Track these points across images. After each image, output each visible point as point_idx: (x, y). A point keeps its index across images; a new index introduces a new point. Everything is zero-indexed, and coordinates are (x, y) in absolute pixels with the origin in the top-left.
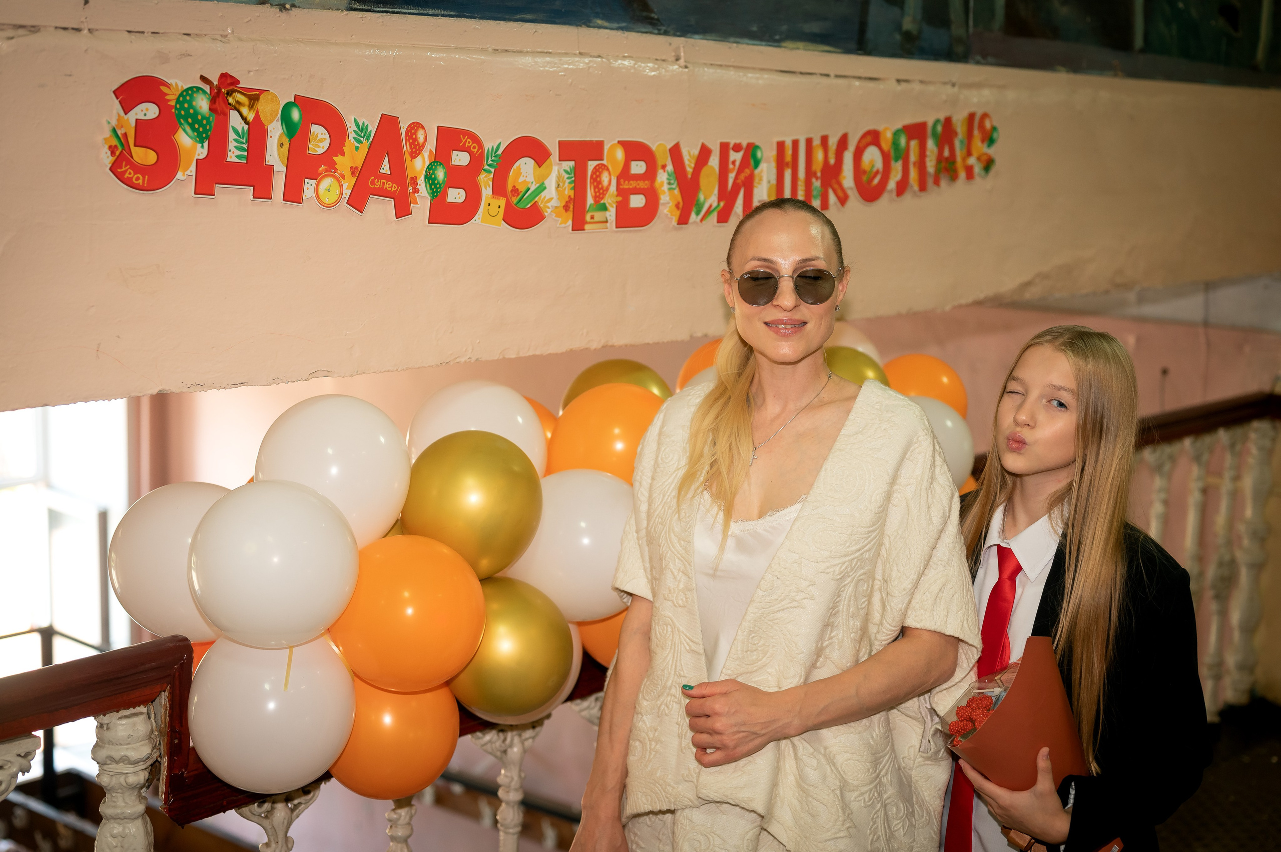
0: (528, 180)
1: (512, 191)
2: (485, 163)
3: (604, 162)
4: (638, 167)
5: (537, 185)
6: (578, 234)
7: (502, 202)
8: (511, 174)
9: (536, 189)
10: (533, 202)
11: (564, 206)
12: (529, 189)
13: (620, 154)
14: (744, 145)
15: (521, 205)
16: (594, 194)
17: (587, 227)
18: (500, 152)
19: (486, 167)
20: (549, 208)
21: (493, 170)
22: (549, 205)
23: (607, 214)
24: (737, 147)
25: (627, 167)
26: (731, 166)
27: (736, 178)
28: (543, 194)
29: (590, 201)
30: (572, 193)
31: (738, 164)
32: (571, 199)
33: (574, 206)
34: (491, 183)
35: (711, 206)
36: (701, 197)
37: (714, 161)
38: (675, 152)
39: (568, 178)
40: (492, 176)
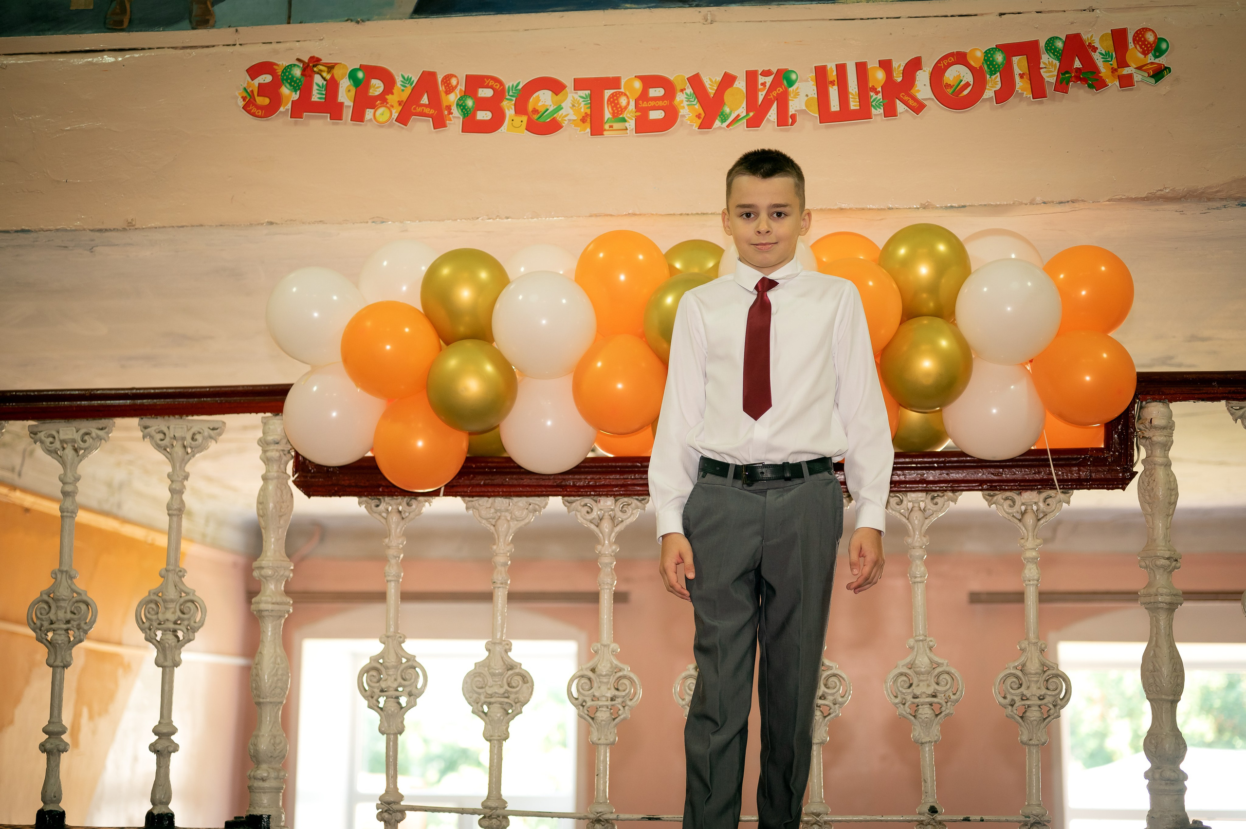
0: (546, 104)
1: (532, 111)
2: (507, 94)
3: (622, 90)
4: (656, 92)
5: (555, 107)
6: (597, 139)
7: (525, 118)
8: (531, 100)
9: (553, 110)
10: (552, 118)
11: (581, 120)
12: (547, 110)
13: (638, 85)
14: (775, 71)
15: (542, 120)
16: (611, 111)
17: (605, 133)
18: (520, 87)
19: (508, 97)
20: (566, 120)
21: (514, 99)
22: (566, 118)
23: (627, 124)
24: (766, 73)
25: (645, 92)
26: (760, 87)
27: (767, 94)
28: (560, 112)
29: (607, 115)
30: (589, 111)
31: (768, 85)
32: (588, 115)
33: (591, 119)
34: (513, 107)
35: (738, 116)
36: (727, 109)
37: (740, 84)
38: (695, 81)
39: (583, 101)
40: (514, 102)
